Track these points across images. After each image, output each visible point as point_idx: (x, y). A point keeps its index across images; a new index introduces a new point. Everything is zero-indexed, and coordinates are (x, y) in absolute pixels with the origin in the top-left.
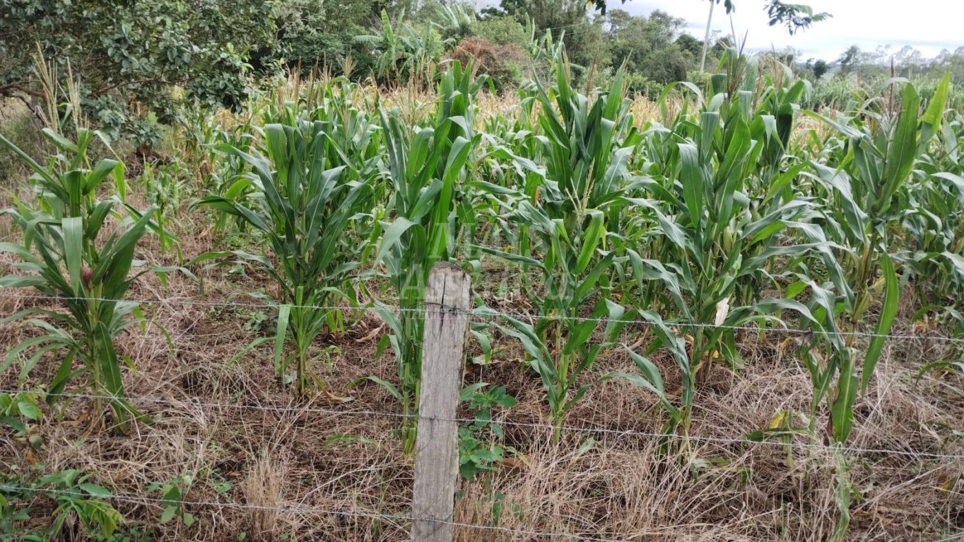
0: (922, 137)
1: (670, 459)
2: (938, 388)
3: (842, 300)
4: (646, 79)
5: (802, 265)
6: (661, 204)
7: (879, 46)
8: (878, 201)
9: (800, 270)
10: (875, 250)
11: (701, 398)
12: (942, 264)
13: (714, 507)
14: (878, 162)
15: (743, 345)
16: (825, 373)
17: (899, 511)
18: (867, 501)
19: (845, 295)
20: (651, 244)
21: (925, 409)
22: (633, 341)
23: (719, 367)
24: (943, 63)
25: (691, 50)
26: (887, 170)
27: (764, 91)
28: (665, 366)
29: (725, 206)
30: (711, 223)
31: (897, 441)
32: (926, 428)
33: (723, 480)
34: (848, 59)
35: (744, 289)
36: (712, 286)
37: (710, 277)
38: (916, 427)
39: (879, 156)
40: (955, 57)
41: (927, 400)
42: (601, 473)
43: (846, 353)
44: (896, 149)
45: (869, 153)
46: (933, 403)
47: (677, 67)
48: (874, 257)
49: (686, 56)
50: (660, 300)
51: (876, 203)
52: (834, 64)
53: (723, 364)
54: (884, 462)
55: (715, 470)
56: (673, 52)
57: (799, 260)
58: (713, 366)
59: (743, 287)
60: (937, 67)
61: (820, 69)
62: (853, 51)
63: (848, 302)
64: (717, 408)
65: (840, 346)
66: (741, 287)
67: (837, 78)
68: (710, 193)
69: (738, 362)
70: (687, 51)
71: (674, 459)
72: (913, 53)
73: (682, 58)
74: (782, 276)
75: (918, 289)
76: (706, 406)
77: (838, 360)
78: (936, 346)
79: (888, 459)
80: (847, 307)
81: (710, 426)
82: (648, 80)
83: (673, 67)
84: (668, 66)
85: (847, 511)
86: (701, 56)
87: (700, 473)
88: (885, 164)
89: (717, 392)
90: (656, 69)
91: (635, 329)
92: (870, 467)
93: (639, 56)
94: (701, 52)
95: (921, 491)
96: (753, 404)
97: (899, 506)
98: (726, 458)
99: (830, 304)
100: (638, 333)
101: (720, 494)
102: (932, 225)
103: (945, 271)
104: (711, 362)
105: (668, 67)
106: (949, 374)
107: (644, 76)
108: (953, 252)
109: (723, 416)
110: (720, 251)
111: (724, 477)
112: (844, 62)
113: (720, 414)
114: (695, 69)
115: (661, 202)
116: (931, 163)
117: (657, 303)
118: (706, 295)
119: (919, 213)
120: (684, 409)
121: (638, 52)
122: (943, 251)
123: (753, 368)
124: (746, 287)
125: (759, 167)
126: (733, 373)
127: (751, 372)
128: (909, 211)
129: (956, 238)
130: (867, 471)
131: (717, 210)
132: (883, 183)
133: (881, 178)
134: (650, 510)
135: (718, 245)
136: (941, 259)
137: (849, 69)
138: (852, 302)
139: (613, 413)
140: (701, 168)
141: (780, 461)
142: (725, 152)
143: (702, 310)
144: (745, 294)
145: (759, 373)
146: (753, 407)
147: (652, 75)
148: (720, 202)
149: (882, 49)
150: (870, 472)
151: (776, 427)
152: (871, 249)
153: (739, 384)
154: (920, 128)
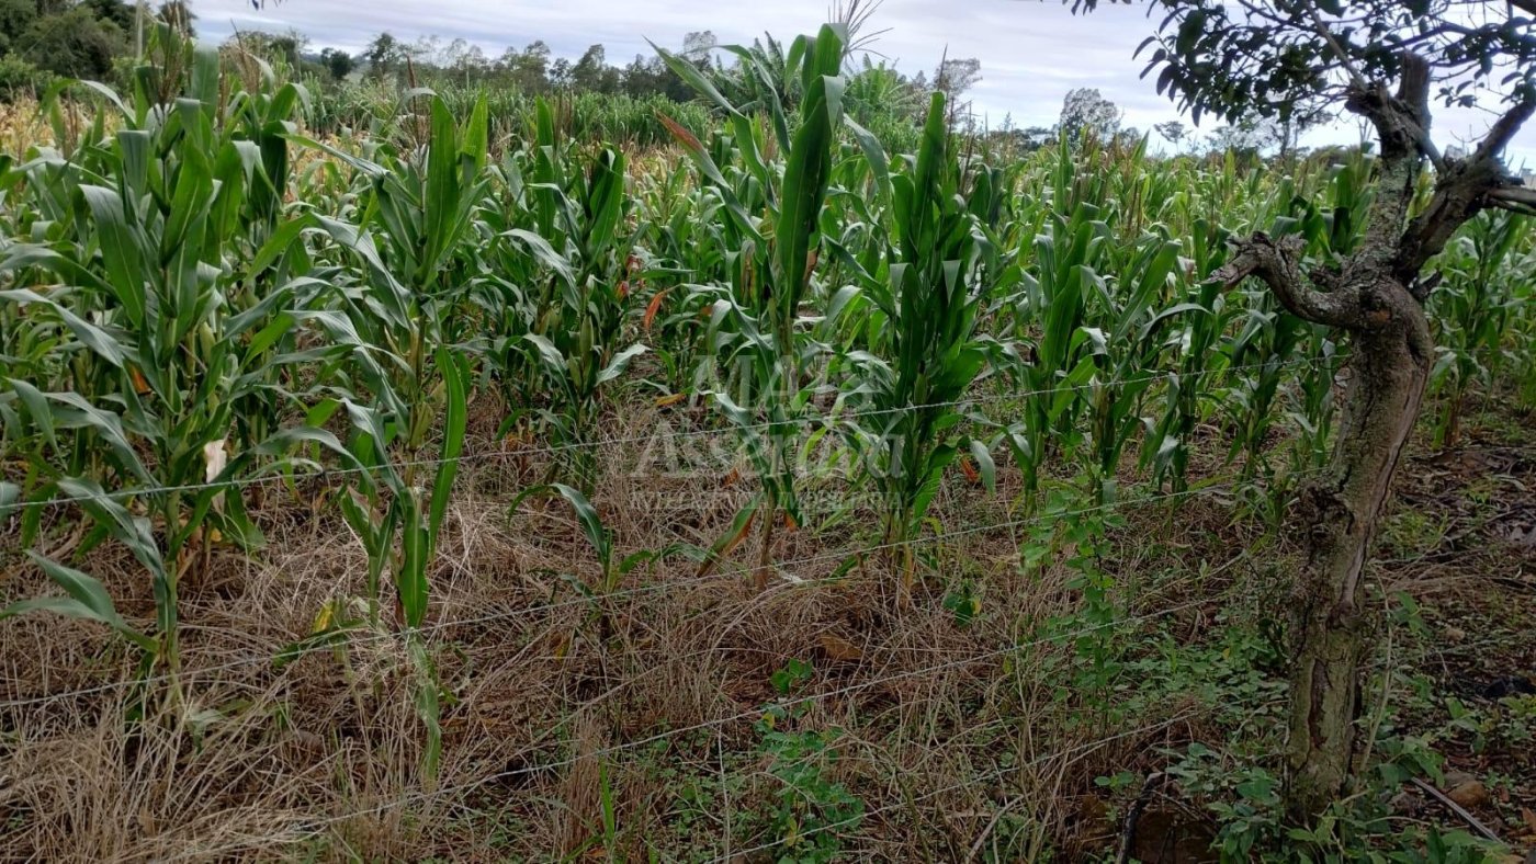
0: (464, 175)
1: (148, 727)
2: (542, 523)
3: (392, 419)
4: (32, 66)
5: (341, 373)
6: (79, 293)
7: (422, 37)
8: (421, 268)
9: (339, 382)
10: (426, 340)
11: (198, 612)
12: (527, 351)
13: (235, 781)
14: (413, 211)
15: (262, 511)
16: (382, 531)
17: (506, 703)
18: (464, 701)
19: (394, 411)
20: (72, 365)
21: (526, 553)
22: (61, 540)
23: (224, 555)
24: (510, 67)
25: (116, 19)
26: (426, 224)
27: (233, 97)
28: (129, 572)
29: (184, 289)
30: (166, 320)
31: (497, 608)
32: (531, 580)
33: (245, 736)
34: (380, 53)
35: (252, 422)
36: (184, 423)
37: (177, 408)
38: (517, 581)
39: (413, 203)
40: (525, 58)
41: (529, 541)
42: (18, 786)
43: (407, 495)
44: (433, 192)
45: (399, 199)
46: (537, 545)
47: (94, 48)
48: (427, 351)
49: (108, 29)
50: (104, 460)
51: (417, 271)
52: (361, 59)
53: (232, 548)
54: (483, 641)
55: (234, 721)
56: (81, 20)
57: (335, 367)
58: (214, 555)
59: (250, 419)
60: (503, 72)
61: (339, 66)
62: (385, 41)
63: (400, 421)
64: (228, 623)
65: (399, 488)
66: (246, 420)
67: (367, 81)
68: (154, 269)
69: (256, 541)
70: (107, 20)
71: (155, 725)
72: (471, 50)
73: (101, 33)
74: (311, 393)
75: (506, 389)
76: (209, 624)
77: (397, 511)
78: (535, 465)
79: (488, 635)
80: (400, 429)
81: (218, 654)
82: (39, 69)
83: (86, 47)
84: (77, 45)
85: (436, 724)
86: (135, 31)
87: (208, 734)
88: (422, 213)
89: (226, 597)
90: (53, 50)
91: (63, 518)
92: (465, 652)
93: (13, 23)
94: (133, 24)
95: (532, 667)
96: (286, 601)
97: (507, 695)
98: (250, 699)
99: (377, 428)
100: (70, 525)
101: (242, 757)
102: (510, 299)
103: (532, 362)
104: (208, 548)
105: (76, 48)
106: (555, 500)
107: (28, 60)
108: (537, 334)
109: (238, 633)
110: (197, 365)
111: (245, 728)
112: (375, 57)
113: (233, 631)
114: (126, 53)
115: (76, 288)
116: (498, 212)
117: (98, 465)
118: (176, 440)
119: (490, 283)
120: (163, 636)
121: (10, 15)
122: (525, 333)
123: (281, 545)
124: (255, 418)
125: (245, 222)
126: (248, 560)
127: (279, 551)
128: (476, 281)
129: (539, 314)
130: (460, 660)
131: (173, 298)
132: (423, 242)
133: (419, 234)
134: (121, 822)
135: (193, 354)
136: (527, 344)
137: (386, 67)
138: (407, 420)
139: (33, 675)
140: (131, 227)
141: (336, 679)
142: (171, 198)
143: (171, 467)
144: (254, 429)
145: (291, 550)
146: (286, 607)
147: (46, 60)
148: (176, 283)
149: (426, 41)
150: (465, 660)
151: (324, 627)
152: (421, 339)
153: (261, 574)
154: (460, 162)
